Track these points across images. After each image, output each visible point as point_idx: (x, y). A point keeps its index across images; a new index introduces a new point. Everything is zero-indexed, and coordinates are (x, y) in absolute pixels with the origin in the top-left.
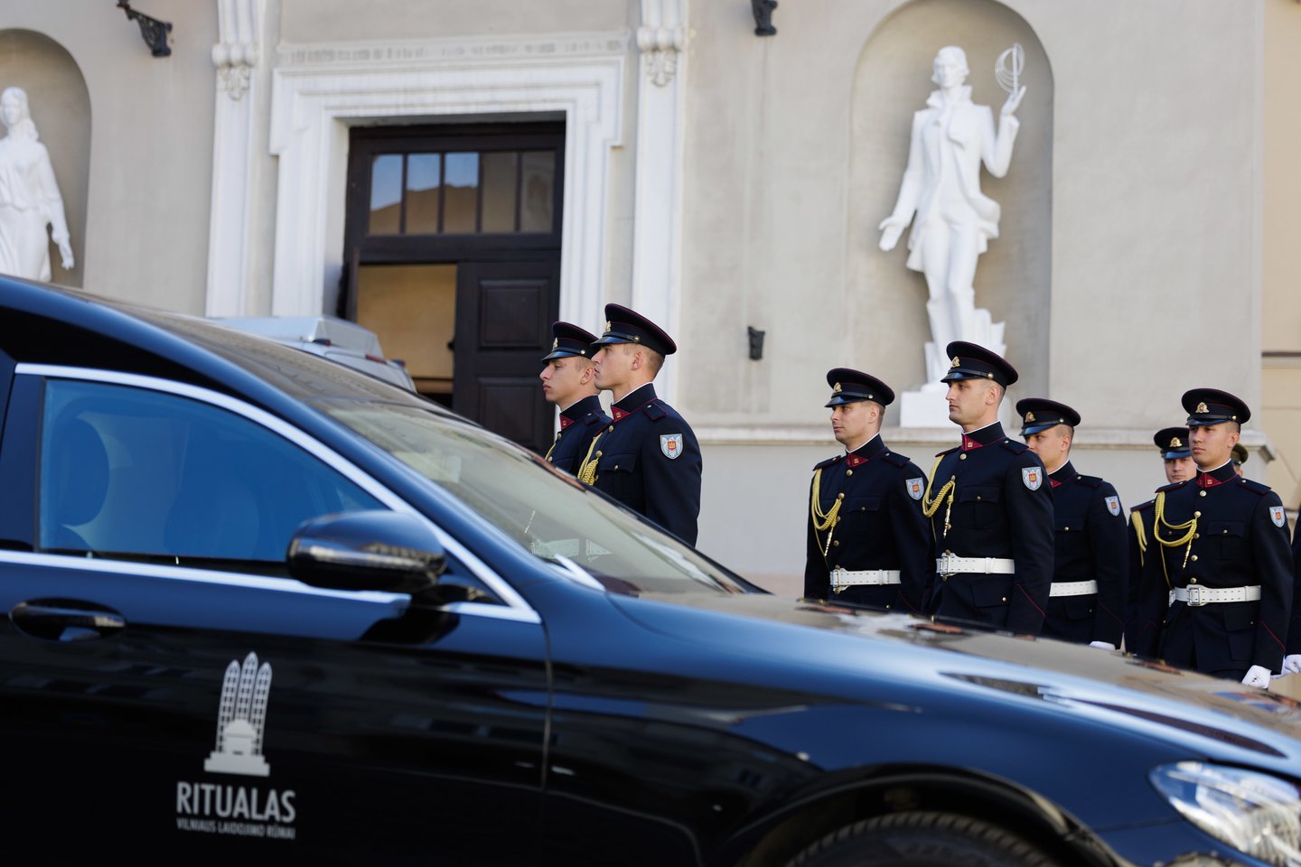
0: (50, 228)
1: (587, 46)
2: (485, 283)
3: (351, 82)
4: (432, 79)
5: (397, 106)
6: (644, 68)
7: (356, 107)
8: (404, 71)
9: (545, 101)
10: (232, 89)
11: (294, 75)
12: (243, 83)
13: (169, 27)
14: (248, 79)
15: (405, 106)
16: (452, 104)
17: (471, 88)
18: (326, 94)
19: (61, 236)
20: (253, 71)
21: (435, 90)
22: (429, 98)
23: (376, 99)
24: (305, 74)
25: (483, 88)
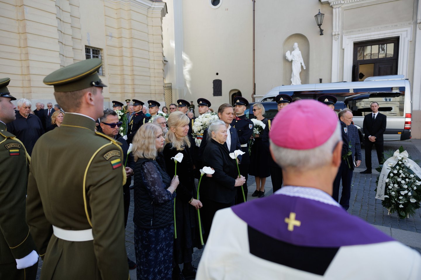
0: (301, 63)
1: (404, 24)
2: (380, 66)
3: (357, 35)
4: (373, 33)
5: (366, 39)
6: (417, 27)
7: (358, 40)
8: (368, 33)
9: (395, 35)
10: (335, 39)
11: (346, 35)
12: (338, 38)
13: (323, 30)
14: (338, 37)
15: (367, 38)
16: (376, 37)
17: (381, 34)
18: (352, 38)
19: (303, 64)
20: (339, 36)
21: (373, 35)
22: (372, 37)
23: (362, 38)
24: (348, 35)
25: (383, 34)
